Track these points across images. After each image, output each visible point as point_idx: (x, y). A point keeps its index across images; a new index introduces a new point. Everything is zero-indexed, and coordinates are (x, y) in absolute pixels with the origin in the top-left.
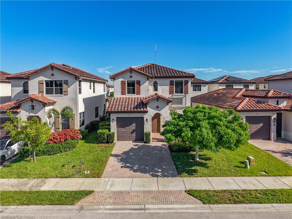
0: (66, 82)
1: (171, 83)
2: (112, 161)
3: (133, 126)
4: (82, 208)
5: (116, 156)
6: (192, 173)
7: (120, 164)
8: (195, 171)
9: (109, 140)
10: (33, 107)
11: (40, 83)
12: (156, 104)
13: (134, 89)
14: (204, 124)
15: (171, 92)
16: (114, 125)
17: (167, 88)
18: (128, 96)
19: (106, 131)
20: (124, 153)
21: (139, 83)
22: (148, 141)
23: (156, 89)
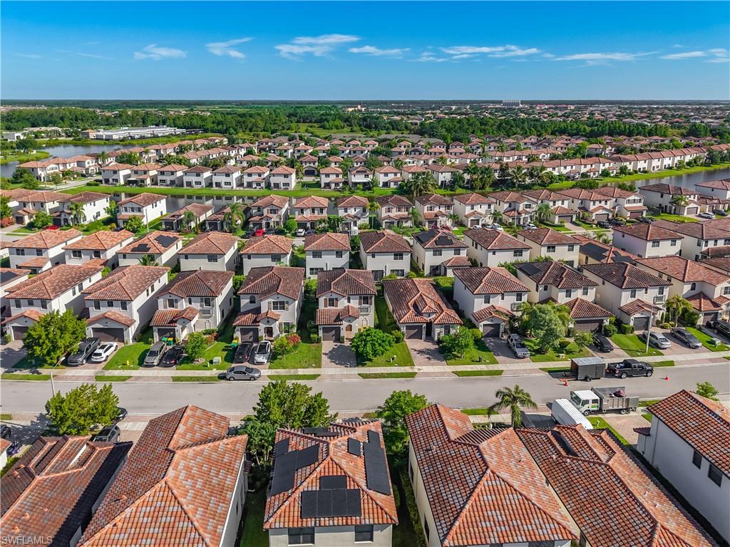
0: (287, 303)
1: (360, 298)
2: (324, 358)
3: (334, 332)
4: (319, 381)
5: (326, 354)
6: (363, 365)
7: (329, 360)
8: (366, 364)
9: (318, 341)
10: (268, 322)
11: (269, 303)
12: (349, 319)
13: (333, 303)
14: (369, 344)
15: (360, 304)
16: (321, 333)
17: (357, 301)
18: (329, 308)
19: (315, 336)
20: (330, 352)
21: (337, 299)
22: (343, 342)
23: (349, 302)
